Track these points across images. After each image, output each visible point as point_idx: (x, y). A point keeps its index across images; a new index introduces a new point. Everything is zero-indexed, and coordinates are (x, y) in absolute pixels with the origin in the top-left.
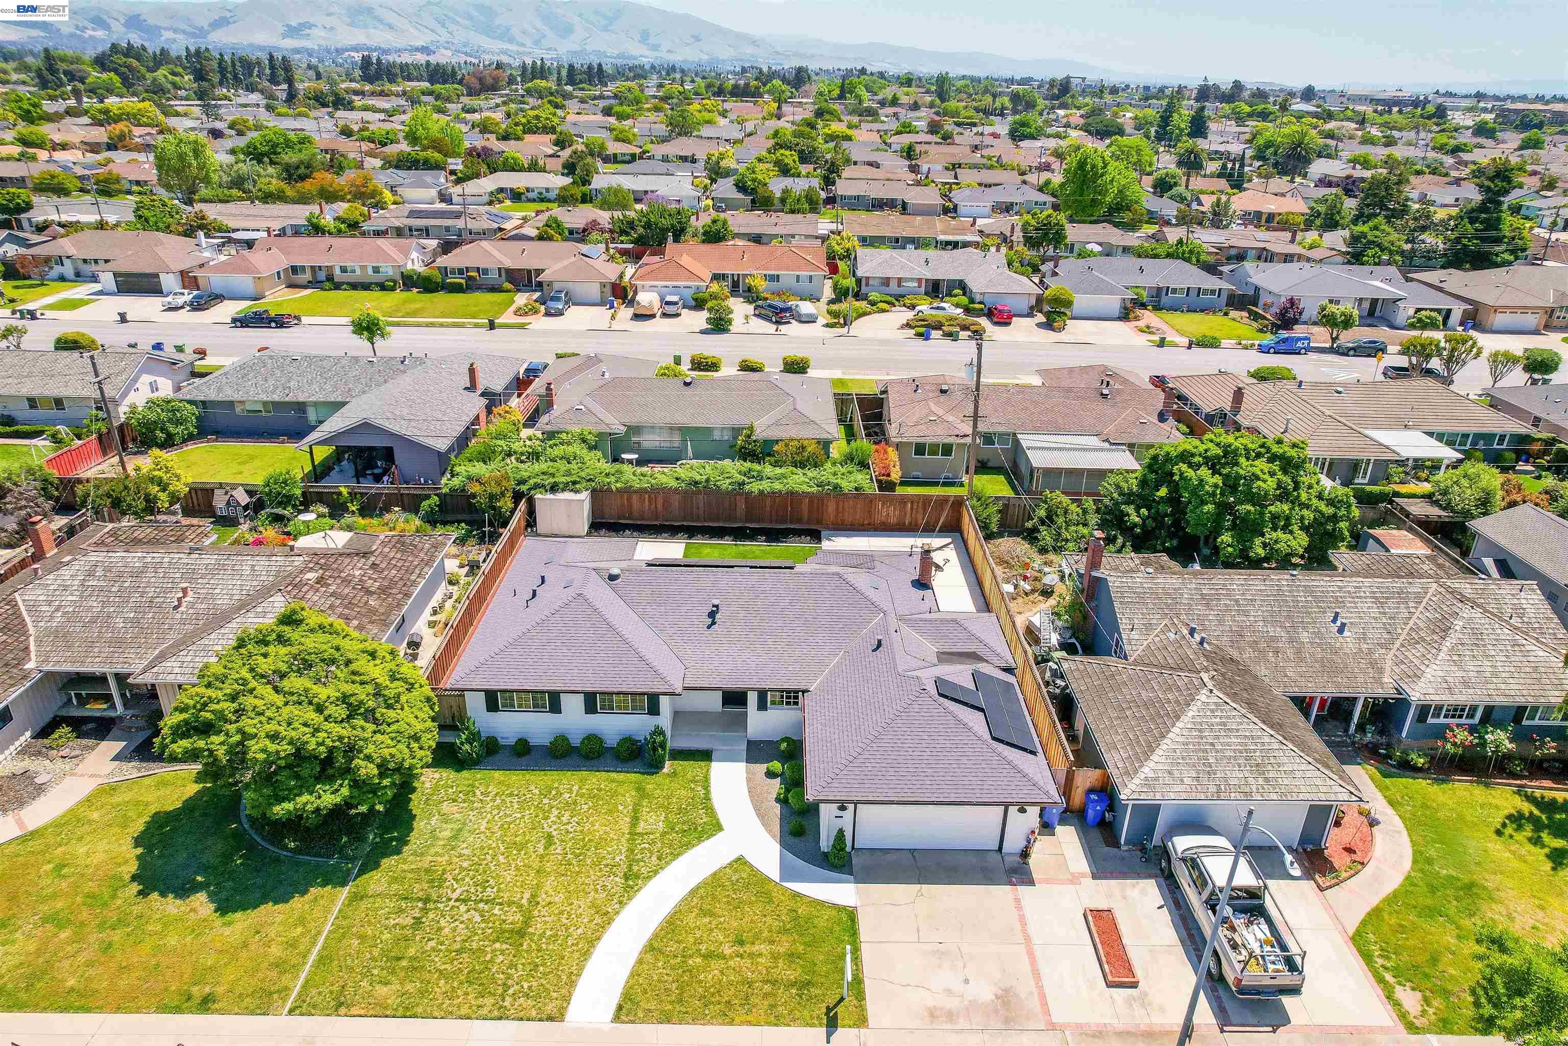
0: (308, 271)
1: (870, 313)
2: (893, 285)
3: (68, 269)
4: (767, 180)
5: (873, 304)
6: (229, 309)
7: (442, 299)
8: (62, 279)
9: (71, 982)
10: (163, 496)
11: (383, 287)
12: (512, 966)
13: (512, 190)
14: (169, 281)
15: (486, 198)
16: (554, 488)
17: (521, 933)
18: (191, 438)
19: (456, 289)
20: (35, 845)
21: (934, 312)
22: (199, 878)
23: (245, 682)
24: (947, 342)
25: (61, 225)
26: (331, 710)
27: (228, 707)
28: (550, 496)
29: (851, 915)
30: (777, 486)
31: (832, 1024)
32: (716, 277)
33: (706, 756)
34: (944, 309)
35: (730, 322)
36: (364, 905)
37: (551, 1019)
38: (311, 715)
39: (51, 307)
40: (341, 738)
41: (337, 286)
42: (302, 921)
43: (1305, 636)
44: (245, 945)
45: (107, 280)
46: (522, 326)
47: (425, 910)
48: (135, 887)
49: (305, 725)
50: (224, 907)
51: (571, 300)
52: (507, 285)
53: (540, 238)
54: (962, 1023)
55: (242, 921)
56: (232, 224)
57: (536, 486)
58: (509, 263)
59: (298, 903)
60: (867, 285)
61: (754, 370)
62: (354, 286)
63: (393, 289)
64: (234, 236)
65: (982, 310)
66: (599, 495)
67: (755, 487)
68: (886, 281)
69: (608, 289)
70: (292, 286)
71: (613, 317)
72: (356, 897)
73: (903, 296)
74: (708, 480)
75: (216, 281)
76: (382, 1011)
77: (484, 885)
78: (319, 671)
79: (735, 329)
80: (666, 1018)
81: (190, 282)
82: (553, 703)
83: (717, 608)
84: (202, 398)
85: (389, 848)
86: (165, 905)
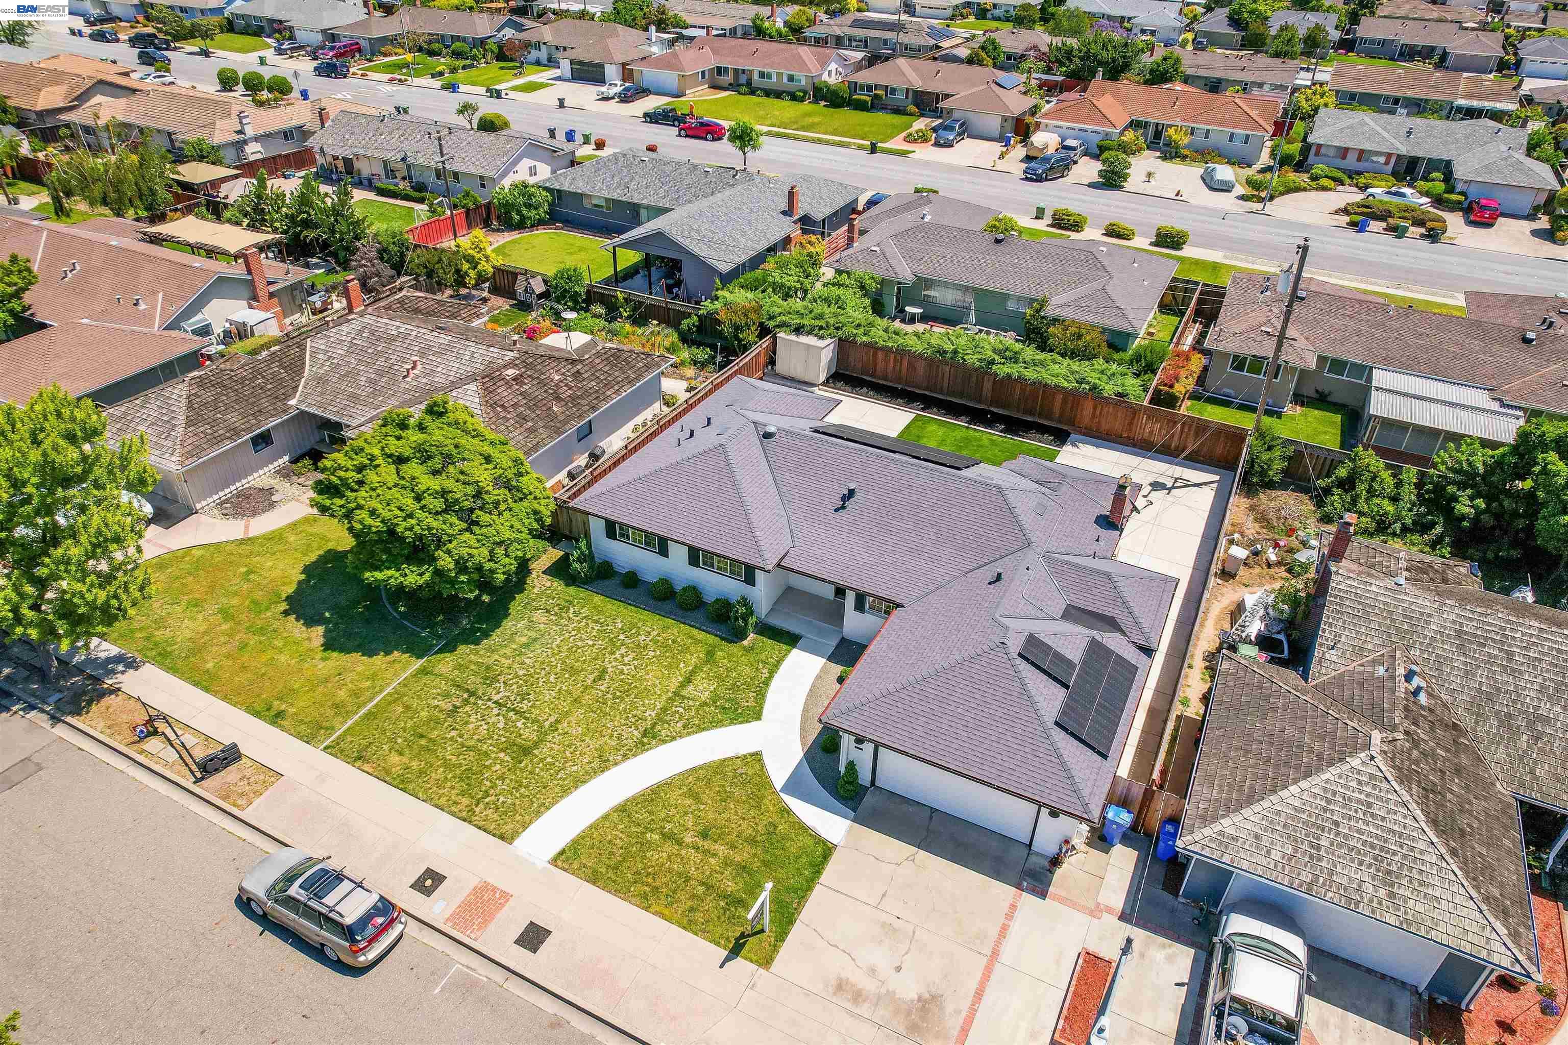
0: (731, 73)
1: (1305, 190)
2: (1351, 158)
3: (543, 55)
4: (1269, 14)
5: (1315, 178)
6: (652, 103)
7: (847, 116)
8: (538, 63)
9: (210, 665)
10: (472, 273)
11: (793, 97)
12: (502, 778)
13: (979, 4)
14: (611, 72)
15: (949, 12)
16: (798, 330)
17: (526, 751)
18: (541, 223)
19: (860, 106)
20: (246, 549)
21: (1387, 198)
22: (327, 615)
23: (372, 458)
24: (1389, 238)
25: (554, 12)
26: (428, 500)
27: (352, 475)
28: (793, 337)
29: (827, 850)
30: (1030, 374)
31: (735, 951)
32: (1135, 125)
33: (792, 640)
34: (1403, 195)
35: (1125, 177)
36: (426, 679)
37: (502, 837)
38: (409, 502)
39: (515, 88)
40: (429, 529)
41: (753, 92)
42: (373, 677)
44: (326, 681)
45: (565, 68)
46: (904, 154)
47: (466, 702)
48: (284, 606)
49: (400, 508)
50: (329, 645)
51: (966, 131)
52: (912, 108)
53: (970, 61)
54: (864, 1010)
55: (337, 659)
56: (690, 20)
57: (783, 325)
58: (918, 84)
59: (379, 660)
60: (1317, 154)
61: (1119, 236)
62: (768, 93)
63: (802, 100)
64: (686, 32)
65: (1460, 203)
66: (844, 346)
67: (1003, 370)
68: (1344, 152)
69: (1009, 125)
70: (715, 87)
71: (1002, 157)
72: (424, 671)
73: (1359, 173)
74: (955, 352)
75: (648, 74)
76: (384, 775)
77: (523, 696)
78: (437, 463)
79: (1127, 186)
80: (594, 879)
81: (627, 74)
82: (662, 546)
83: (851, 493)
84: (557, 187)
85: (472, 637)
86: (295, 628)
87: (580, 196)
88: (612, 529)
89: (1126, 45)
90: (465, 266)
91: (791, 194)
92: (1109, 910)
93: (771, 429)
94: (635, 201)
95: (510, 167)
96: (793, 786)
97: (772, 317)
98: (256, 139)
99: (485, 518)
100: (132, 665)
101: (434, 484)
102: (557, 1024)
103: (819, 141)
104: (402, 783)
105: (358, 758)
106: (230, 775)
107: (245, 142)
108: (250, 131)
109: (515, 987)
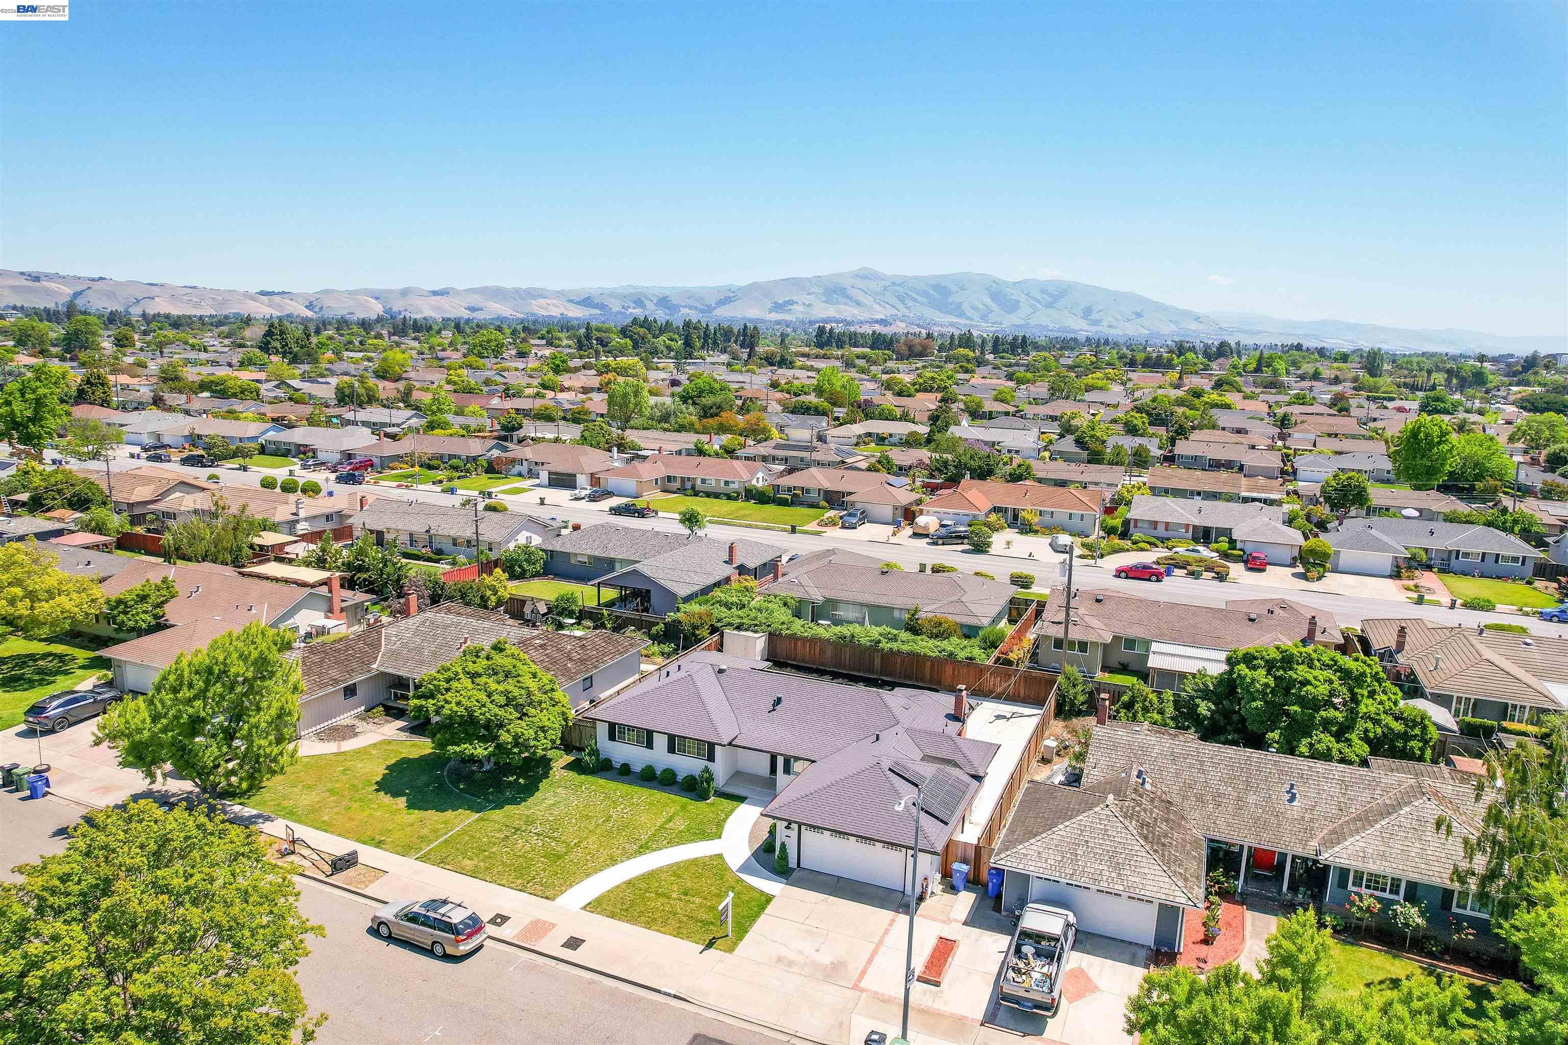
0: (679, 481)
1: (1128, 550)
2: (1161, 529)
3: (524, 469)
4: (1105, 438)
5: (1135, 543)
6: (615, 501)
7: (771, 509)
8: (520, 475)
10: (493, 598)
11: (729, 497)
12: (544, 870)
13: (878, 434)
14: (582, 480)
15: (854, 440)
16: (739, 628)
17: (559, 857)
18: (536, 575)
19: (783, 503)
20: (340, 759)
21: (1188, 553)
22: (407, 791)
23: (457, 674)
24: (1190, 580)
25: (532, 439)
26: (495, 697)
27: (443, 685)
28: (735, 632)
29: (769, 899)
30: (905, 648)
31: (710, 945)
32: (996, 510)
33: (741, 799)
34: (1198, 551)
35: (989, 545)
36: (482, 823)
37: (547, 898)
38: (483, 697)
39: (503, 492)
40: (496, 715)
41: (696, 494)
42: (446, 822)
43: (1252, 798)
44: (412, 825)
45: (544, 476)
46: (818, 534)
47: (515, 833)
48: (375, 788)
49: (477, 701)
50: (411, 806)
51: (865, 517)
52: (823, 503)
53: (869, 469)
54: (795, 969)
55: (417, 814)
56: (643, 445)
57: (729, 624)
58: (827, 485)
59: (449, 814)
60: (1135, 526)
62: (708, 495)
63: (736, 499)
64: (640, 453)
65: (1240, 556)
66: (773, 638)
67: (885, 645)
68: (1155, 524)
69: (899, 512)
70: (663, 490)
71: (894, 534)
72: (482, 819)
73: (1168, 539)
74: (853, 636)
75: (611, 482)
76: (459, 870)
77: (554, 830)
79: (992, 550)
80: (612, 916)
81: (594, 480)
82: (649, 739)
83: (778, 701)
84: (550, 548)
85: (513, 801)
86: (385, 799)
87: (568, 555)
88: (613, 730)
89: (989, 456)
90: (489, 593)
91: (731, 549)
92: (956, 921)
93: (724, 667)
94: (612, 556)
95: (513, 536)
96: (745, 869)
97: (719, 621)
98: (306, 519)
100: (268, 819)
102: (592, 982)
103: (750, 526)
104: (474, 874)
105: (442, 863)
106: (351, 872)
107: (297, 521)
108: (302, 514)
109: (562, 967)
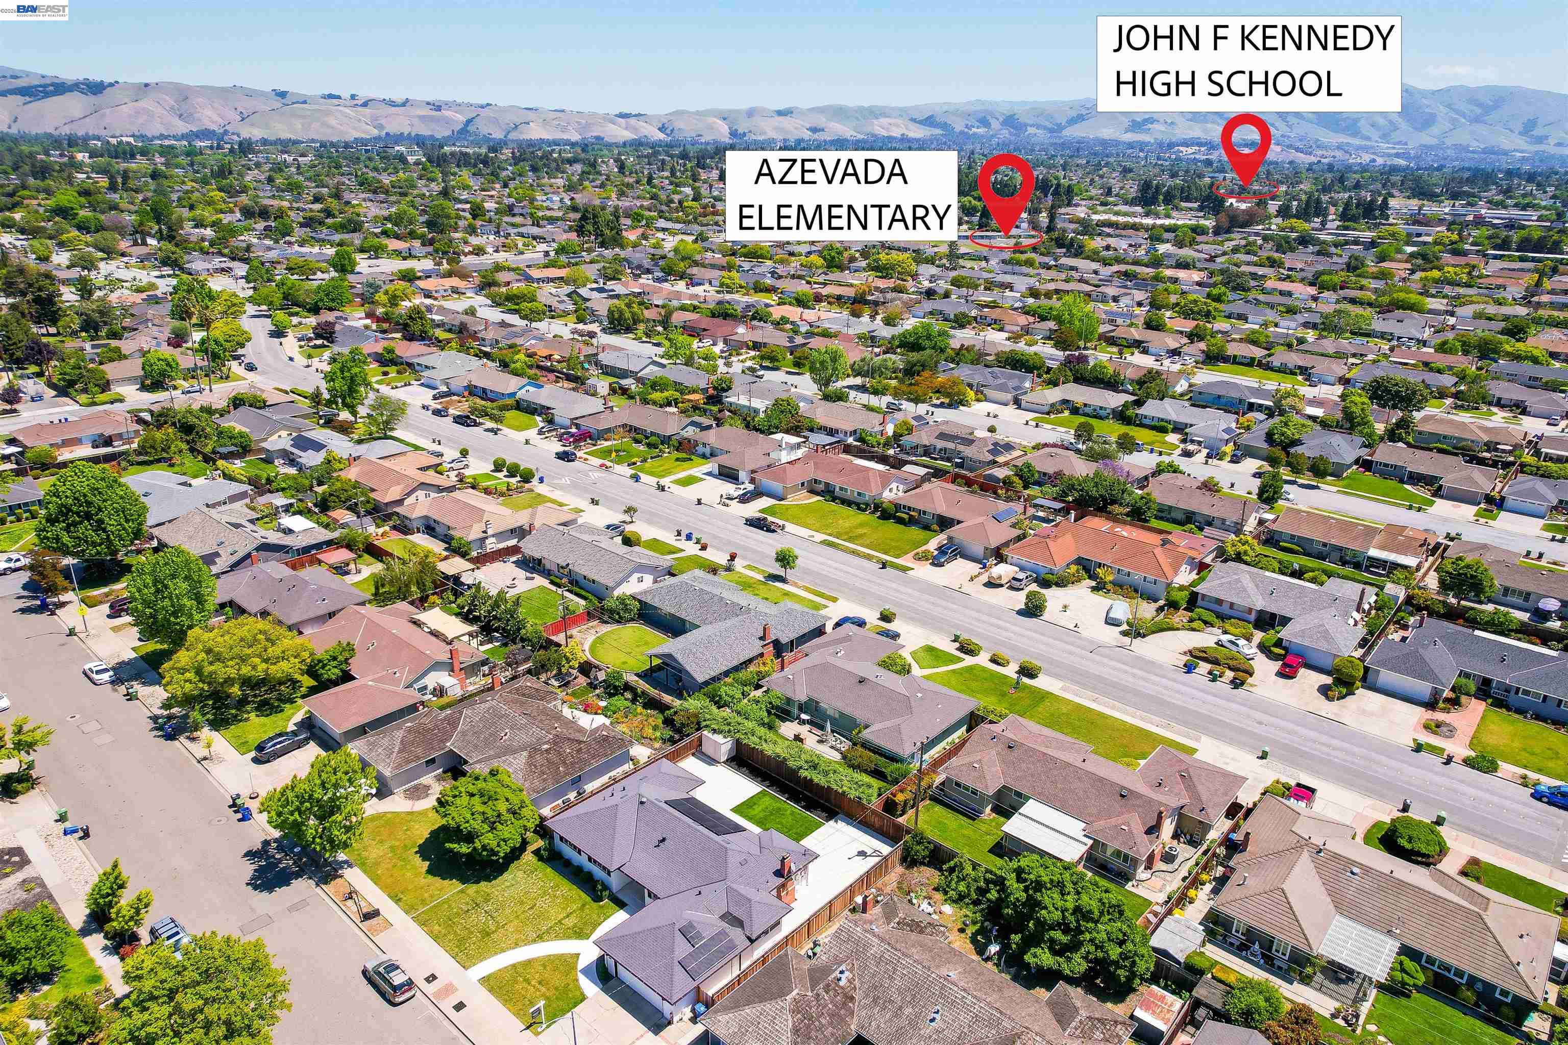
0: (823, 484)
1: (1177, 630)
2: (1223, 607)
5: (1193, 620)
6: (758, 506)
8: (703, 455)
9: (379, 872)
10: (567, 666)
11: (859, 508)
12: (474, 944)
13: (1072, 403)
14: (743, 475)
15: (1046, 409)
16: (714, 731)
17: (488, 934)
18: (632, 620)
19: (900, 521)
20: (409, 817)
22: (432, 856)
24: (1206, 681)
26: (477, 816)
27: (450, 799)
28: (712, 734)
29: (583, 998)
31: (528, 1028)
32: (1078, 562)
33: (622, 905)
34: (1237, 646)
35: (1042, 609)
36: (462, 895)
37: (464, 967)
38: (469, 815)
39: (677, 482)
40: (474, 829)
41: (834, 500)
42: (441, 890)
43: (908, 1011)
44: (422, 888)
45: (715, 467)
46: (905, 570)
47: (474, 908)
48: (417, 849)
49: (464, 818)
50: (430, 871)
51: (961, 551)
52: (935, 527)
55: (430, 879)
58: (942, 510)
59: (446, 882)
62: (843, 502)
63: (864, 510)
66: (738, 744)
68: (1220, 602)
69: (990, 552)
70: (813, 492)
71: (975, 576)
72: (462, 891)
75: (763, 483)
76: (430, 933)
77: (497, 910)
78: (485, 799)
79: (1046, 615)
80: (491, 991)
81: (752, 478)
82: (579, 852)
83: (664, 840)
84: (644, 600)
85: (488, 879)
86: (417, 859)
87: (655, 608)
88: (561, 838)
90: (563, 662)
91: (768, 623)
93: (644, 800)
94: (682, 616)
95: (625, 579)
96: (585, 971)
97: (704, 720)
98: (493, 536)
99: (500, 827)
100: (350, 866)
101: (481, 808)
102: (454, 1039)
104: (436, 938)
105: (423, 924)
106: (373, 922)
108: (490, 532)
109: (446, 1023)
